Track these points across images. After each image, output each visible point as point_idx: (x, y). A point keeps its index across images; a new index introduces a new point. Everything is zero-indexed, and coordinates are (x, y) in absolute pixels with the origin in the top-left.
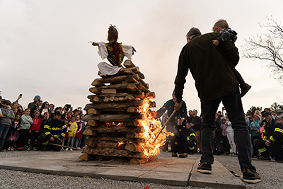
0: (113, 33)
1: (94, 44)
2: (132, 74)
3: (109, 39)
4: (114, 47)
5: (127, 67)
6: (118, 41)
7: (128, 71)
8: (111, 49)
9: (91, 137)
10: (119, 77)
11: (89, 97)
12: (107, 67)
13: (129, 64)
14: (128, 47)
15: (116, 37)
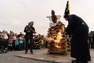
0: (53, 12)
1: (47, 17)
2: (61, 26)
3: (52, 14)
4: (54, 17)
5: (59, 23)
6: (55, 15)
7: (59, 24)
8: (53, 18)
9: (50, 47)
10: (56, 27)
11: (48, 34)
12: (52, 24)
13: (60, 22)
14: (58, 16)
15: (54, 14)
